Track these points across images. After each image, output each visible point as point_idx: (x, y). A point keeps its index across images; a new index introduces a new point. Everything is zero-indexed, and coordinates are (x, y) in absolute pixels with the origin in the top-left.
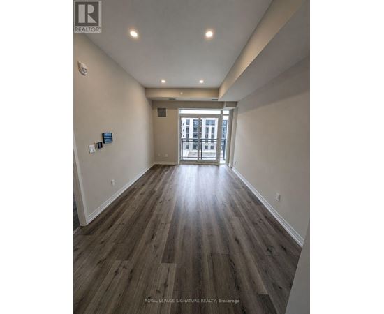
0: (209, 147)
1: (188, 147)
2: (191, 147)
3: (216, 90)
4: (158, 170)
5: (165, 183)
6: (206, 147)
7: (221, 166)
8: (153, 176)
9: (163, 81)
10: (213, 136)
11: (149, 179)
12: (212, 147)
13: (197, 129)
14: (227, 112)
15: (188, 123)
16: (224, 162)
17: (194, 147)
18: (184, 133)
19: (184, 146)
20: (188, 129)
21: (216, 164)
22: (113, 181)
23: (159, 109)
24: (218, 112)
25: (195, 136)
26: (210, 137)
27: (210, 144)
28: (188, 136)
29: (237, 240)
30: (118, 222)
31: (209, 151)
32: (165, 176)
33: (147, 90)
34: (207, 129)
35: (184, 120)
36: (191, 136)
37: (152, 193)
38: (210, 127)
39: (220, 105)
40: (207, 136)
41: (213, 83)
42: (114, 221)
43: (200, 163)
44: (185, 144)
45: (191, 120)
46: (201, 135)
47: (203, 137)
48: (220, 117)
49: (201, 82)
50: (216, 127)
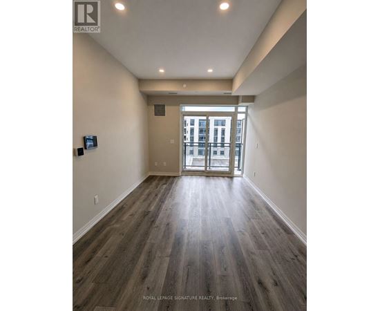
0: (219, 153)
1: (192, 153)
2: (196, 152)
3: (230, 81)
4: (154, 183)
5: (162, 201)
6: (215, 153)
7: (235, 178)
8: (147, 191)
9: (162, 71)
10: (223, 139)
11: (141, 194)
12: (222, 153)
13: (204, 131)
14: (243, 109)
15: (192, 124)
16: (240, 173)
17: (200, 153)
18: (188, 135)
19: (188, 152)
20: (192, 130)
21: (229, 175)
22: (96, 197)
23: (156, 106)
24: (231, 109)
25: (201, 138)
26: (219, 141)
27: (219, 149)
28: (192, 139)
29: (260, 283)
30: (99, 254)
31: (219, 157)
32: (162, 191)
33: (141, 81)
34: (216, 131)
35: (188, 119)
36: (196, 140)
37: (146, 214)
38: (220, 128)
39: (235, 100)
40: (216, 139)
41: (225, 72)
42: (94, 252)
43: (208, 174)
44: (188, 149)
45: (197, 119)
46: (208, 137)
47: (211, 140)
48: (234, 115)
49: (210, 71)
50: (228, 128)
